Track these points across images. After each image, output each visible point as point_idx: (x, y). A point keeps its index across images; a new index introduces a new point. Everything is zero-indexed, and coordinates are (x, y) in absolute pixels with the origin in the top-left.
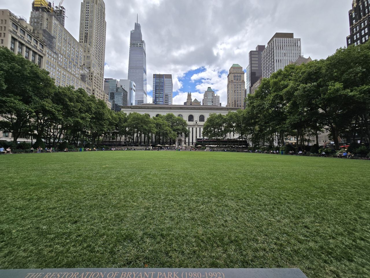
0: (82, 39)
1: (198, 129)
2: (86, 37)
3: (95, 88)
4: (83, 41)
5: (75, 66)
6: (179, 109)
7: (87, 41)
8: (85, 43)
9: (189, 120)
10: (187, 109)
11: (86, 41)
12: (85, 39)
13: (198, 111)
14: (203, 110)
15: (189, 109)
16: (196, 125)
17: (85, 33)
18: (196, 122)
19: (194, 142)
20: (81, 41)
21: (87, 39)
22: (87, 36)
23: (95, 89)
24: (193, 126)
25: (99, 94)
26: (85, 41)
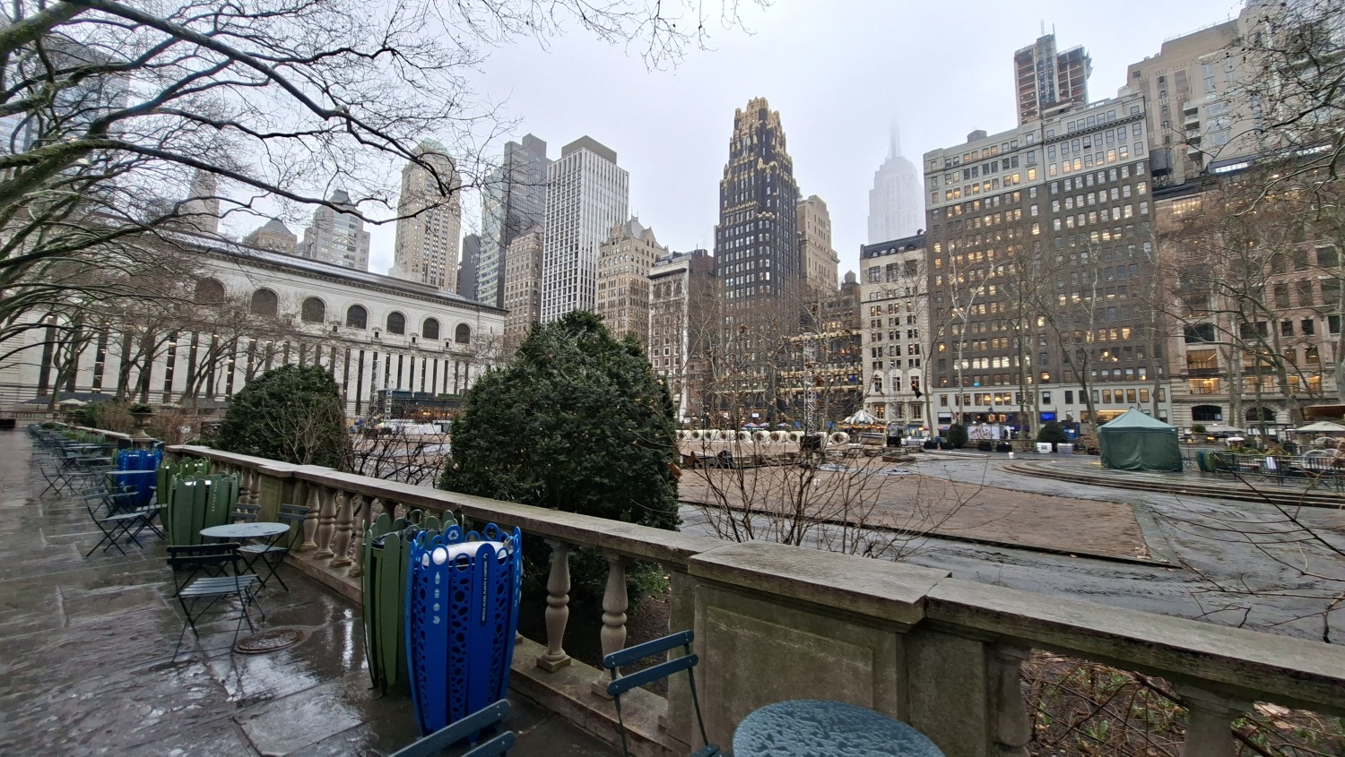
1: (382, 357)
6: (315, 278)
9: (349, 324)
10: (345, 283)
13: (384, 295)
14: (402, 295)
15: (354, 285)
16: (376, 341)
18: (377, 334)
19: (362, 399)
24: (363, 346)
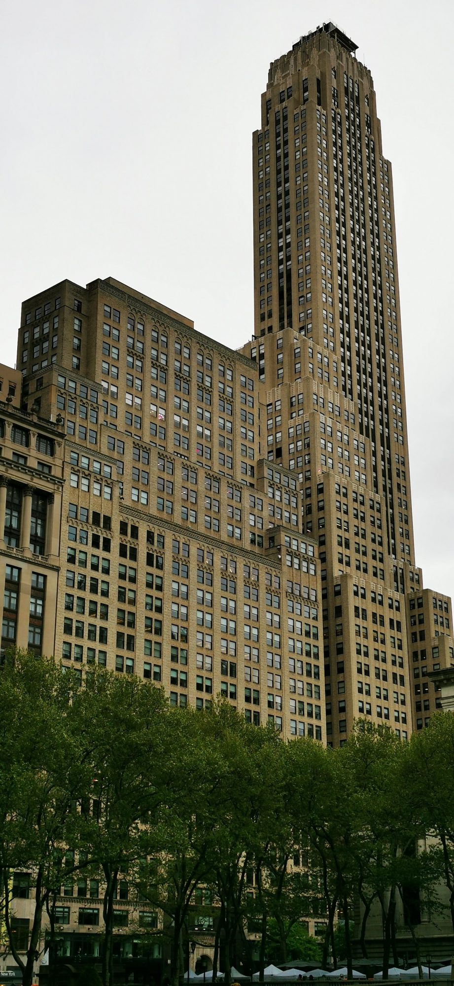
0: (270, 316)
2: (285, 297)
3: (347, 570)
4: (275, 321)
5: (218, 480)
7: (290, 316)
8: (282, 327)
11: (286, 319)
12: (281, 310)
17: (281, 276)
20: (265, 325)
21: (290, 303)
22: (289, 290)
23: (345, 577)
25: (371, 608)
26: (281, 319)
